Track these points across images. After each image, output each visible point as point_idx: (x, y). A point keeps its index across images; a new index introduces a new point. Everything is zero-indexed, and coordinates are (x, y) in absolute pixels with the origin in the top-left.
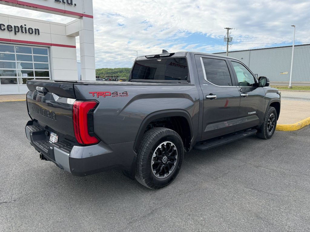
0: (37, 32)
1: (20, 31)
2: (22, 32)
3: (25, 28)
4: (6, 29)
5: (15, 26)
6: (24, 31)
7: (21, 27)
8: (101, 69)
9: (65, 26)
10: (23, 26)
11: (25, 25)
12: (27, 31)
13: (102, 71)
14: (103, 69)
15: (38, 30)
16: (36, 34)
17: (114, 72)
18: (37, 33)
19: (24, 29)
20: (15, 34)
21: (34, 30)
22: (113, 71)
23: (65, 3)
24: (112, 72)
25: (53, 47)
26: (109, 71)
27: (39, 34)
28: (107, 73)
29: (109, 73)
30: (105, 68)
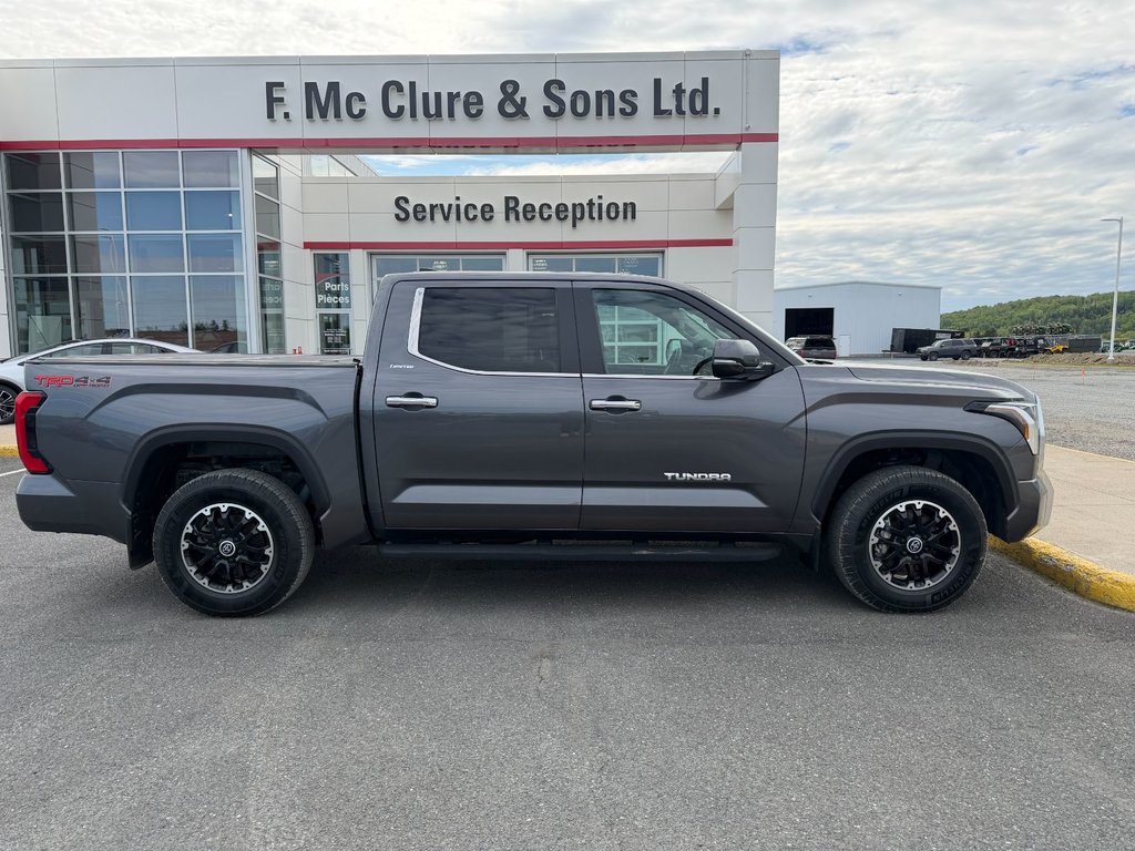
0: (630, 210)
1: (587, 214)
2: (592, 218)
3: (600, 205)
4: (554, 215)
5: (574, 205)
6: (595, 215)
7: (591, 203)
8: (1029, 303)
9: (714, 178)
10: (596, 201)
11: (600, 197)
12: (604, 215)
13: (1031, 309)
14: (1038, 300)
15: (633, 205)
16: (625, 217)
17: (1088, 311)
18: (629, 215)
19: (596, 209)
20: (574, 226)
21: (621, 209)
22: (1085, 307)
23: (684, 113)
24: (1076, 312)
25: (670, 251)
26: (1063, 309)
27: (634, 217)
28: (1054, 317)
29: (1065, 315)
30: (1047, 295)
